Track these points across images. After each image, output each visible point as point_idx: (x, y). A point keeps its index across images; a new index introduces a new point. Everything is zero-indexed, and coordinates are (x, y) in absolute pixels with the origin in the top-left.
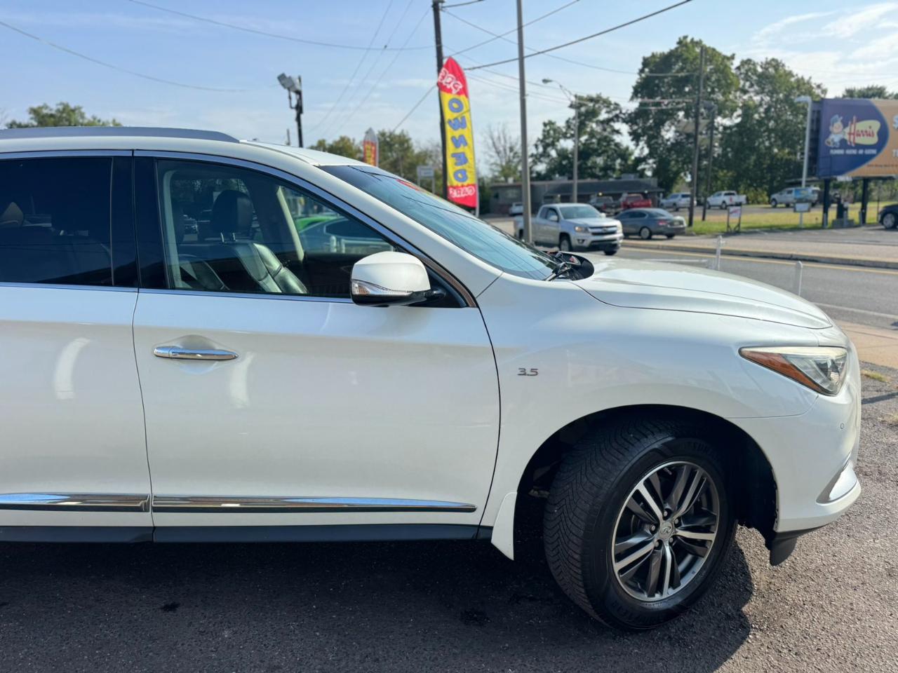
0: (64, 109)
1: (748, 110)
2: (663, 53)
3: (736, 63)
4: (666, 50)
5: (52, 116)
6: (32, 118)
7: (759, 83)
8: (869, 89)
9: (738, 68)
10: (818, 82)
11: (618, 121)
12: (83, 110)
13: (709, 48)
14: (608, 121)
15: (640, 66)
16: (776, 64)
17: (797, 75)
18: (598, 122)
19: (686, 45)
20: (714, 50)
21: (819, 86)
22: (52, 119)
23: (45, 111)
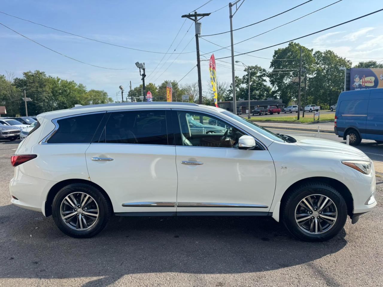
0: (37, 73)
1: (319, 71)
2: (283, 49)
3: (313, 53)
4: (284, 48)
5: (33, 76)
6: (24, 77)
7: (323, 60)
8: (369, 62)
9: (314, 54)
10: (348, 60)
11: (265, 76)
12: (45, 73)
13: (302, 46)
14: (260, 76)
15: (274, 54)
16: (330, 52)
17: (339, 57)
18: (256, 77)
19: (292, 45)
20: (304, 47)
21: (348, 61)
22: (32, 77)
23: (30, 74)
